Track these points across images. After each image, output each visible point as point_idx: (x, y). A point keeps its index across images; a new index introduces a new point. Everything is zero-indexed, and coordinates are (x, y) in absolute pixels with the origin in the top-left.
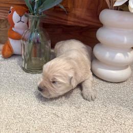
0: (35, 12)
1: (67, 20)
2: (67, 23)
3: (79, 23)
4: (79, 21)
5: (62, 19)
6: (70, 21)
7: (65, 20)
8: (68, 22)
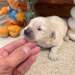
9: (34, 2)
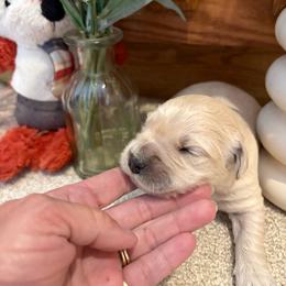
0: (89, 28)
1: (186, 32)
2: (186, 39)
3: (218, 36)
4: (217, 31)
5: (171, 29)
6: (193, 33)
7: (180, 30)
8: (189, 36)
9: (105, 38)
